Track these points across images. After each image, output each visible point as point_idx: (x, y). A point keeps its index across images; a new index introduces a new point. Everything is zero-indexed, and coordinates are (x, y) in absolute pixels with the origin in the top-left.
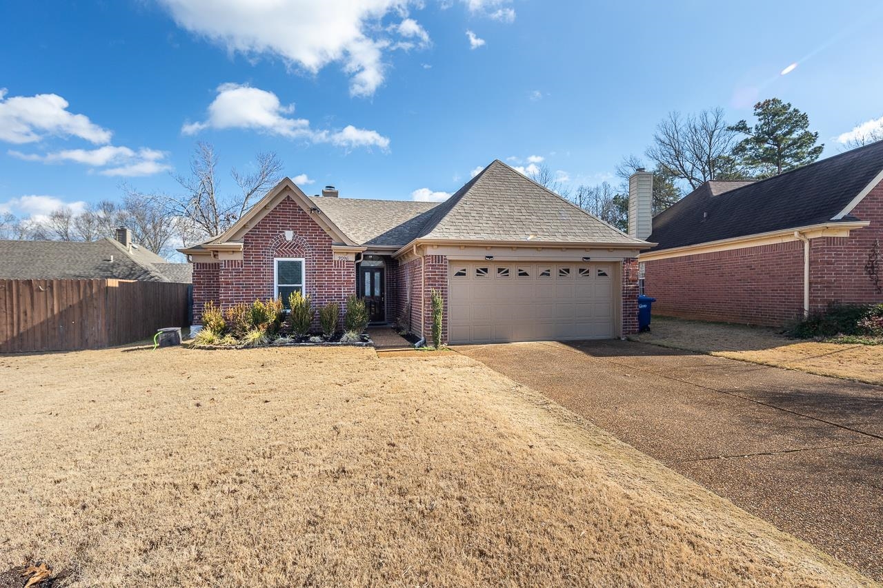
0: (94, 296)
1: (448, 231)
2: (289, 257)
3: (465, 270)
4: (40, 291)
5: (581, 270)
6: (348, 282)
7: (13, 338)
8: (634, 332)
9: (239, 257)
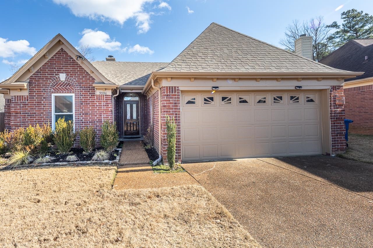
1: (180, 66)
2: (63, 93)
3: (194, 99)
5: (292, 98)
6: (107, 110)
9: (26, 93)
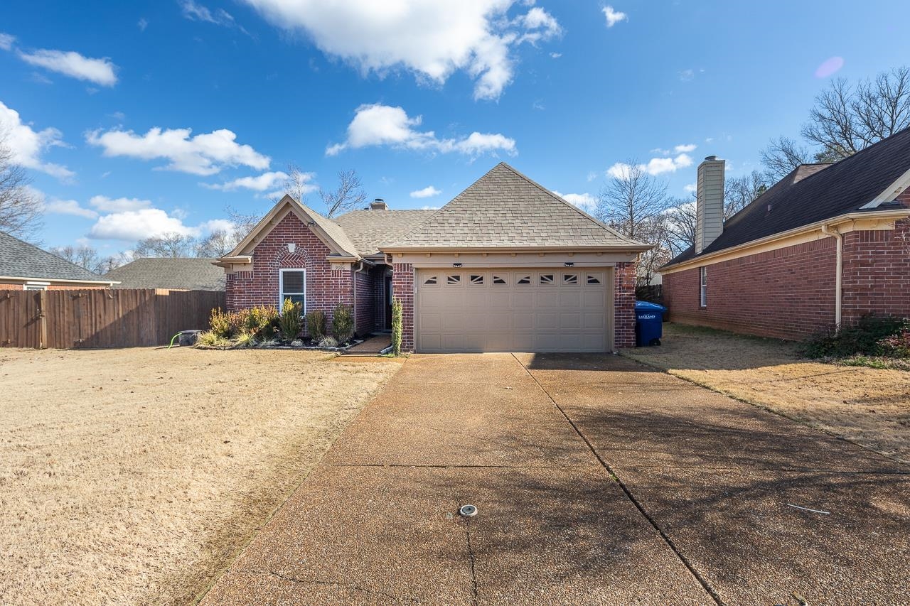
2: (292, 267)
3: (435, 278)
4: (110, 298)
5: (567, 277)
6: (345, 291)
8: (629, 346)
9: (250, 269)
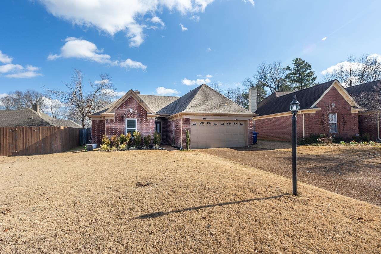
0: (56, 133)
1: (190, 109)
2: (131, 118)
3: (196, 123)
4: (35, 131)
5: (234, 123)
6: (153, 127)
7: (23, 149)
8: (252, 144)
9: (113, 118)
